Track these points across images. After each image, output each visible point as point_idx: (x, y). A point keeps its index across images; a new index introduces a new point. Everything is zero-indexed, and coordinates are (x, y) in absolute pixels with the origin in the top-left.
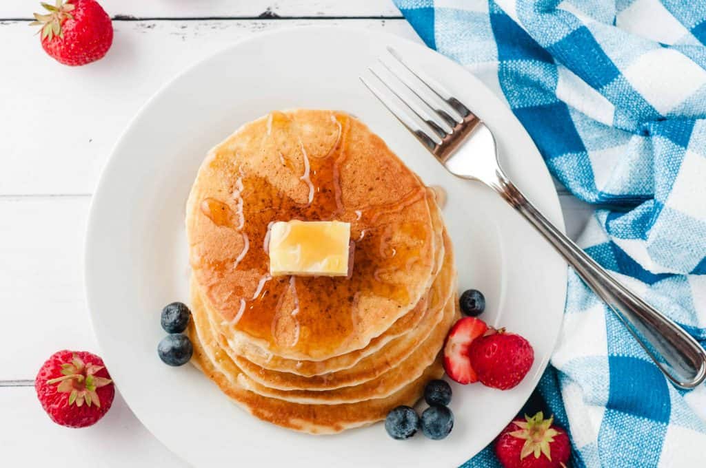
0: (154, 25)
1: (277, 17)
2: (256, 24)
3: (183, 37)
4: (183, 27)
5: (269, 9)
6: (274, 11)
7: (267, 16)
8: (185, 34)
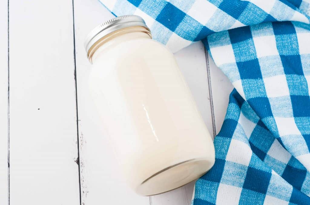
0: (83, 203)
1: (78, 158)
2: (81, 166)
3: (88, 192)
4: (84, 192)
5: (75, 161)
6: (76, 159)
7: (78, 162)
8: (86, 191)
